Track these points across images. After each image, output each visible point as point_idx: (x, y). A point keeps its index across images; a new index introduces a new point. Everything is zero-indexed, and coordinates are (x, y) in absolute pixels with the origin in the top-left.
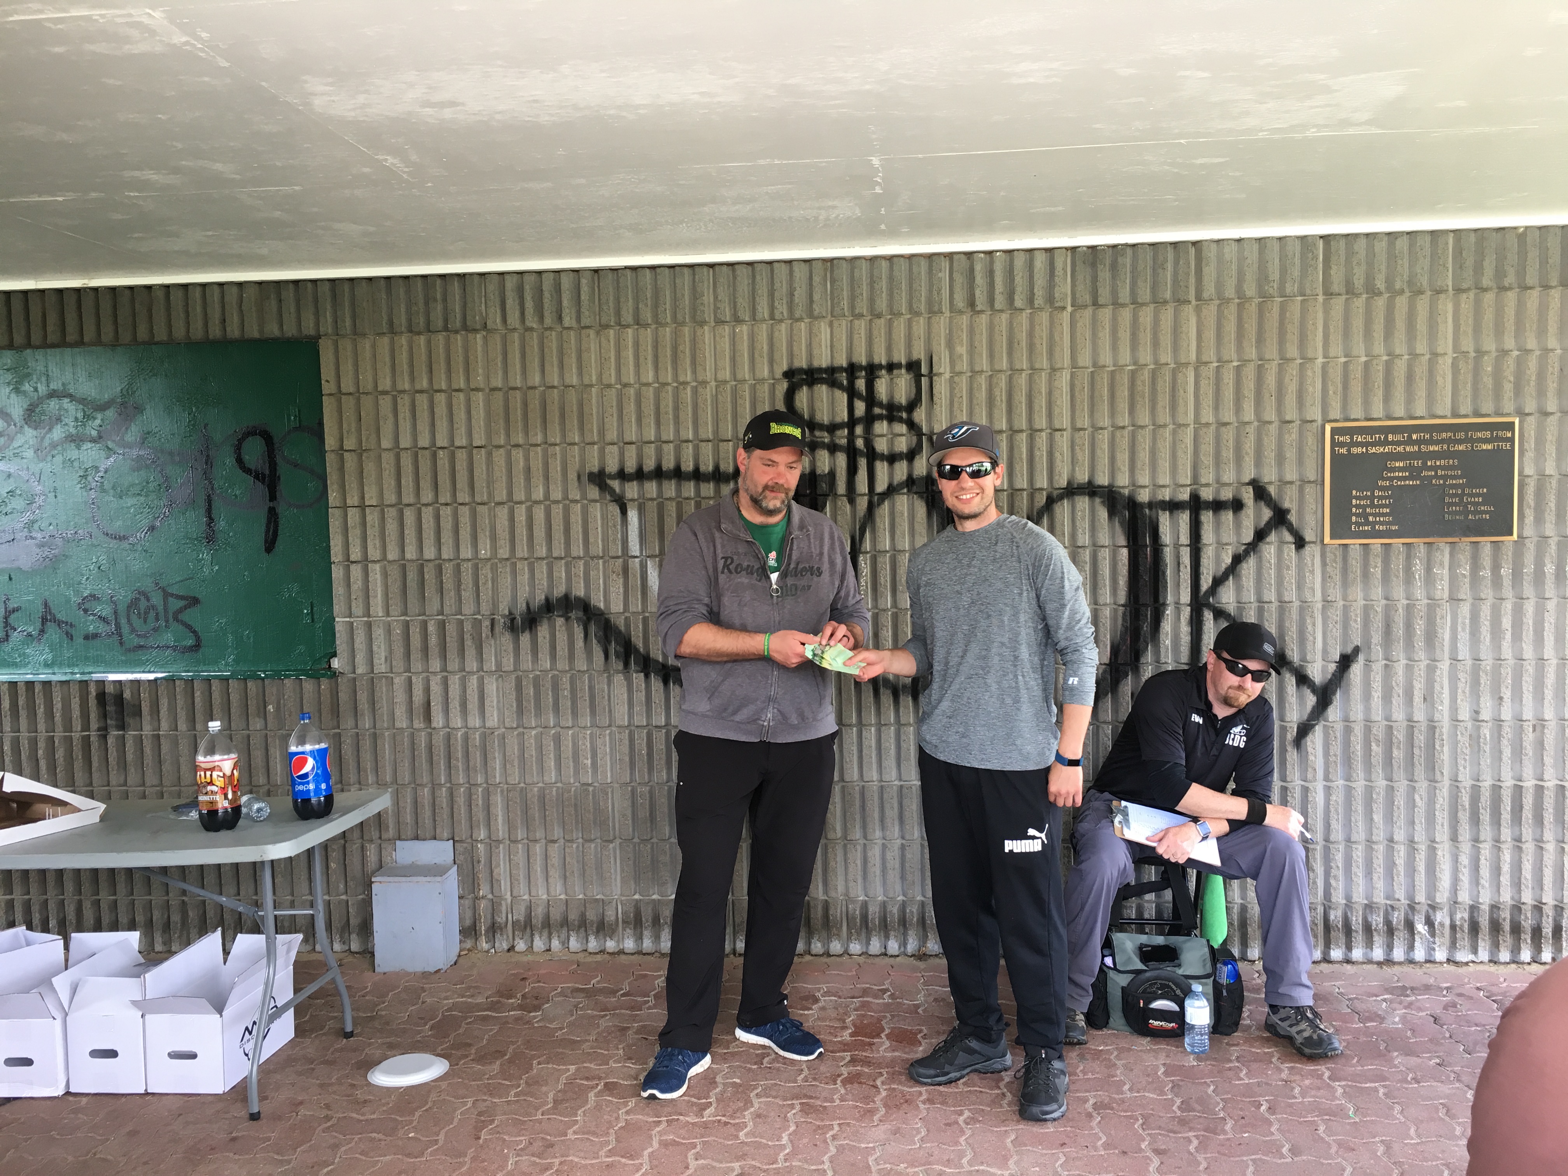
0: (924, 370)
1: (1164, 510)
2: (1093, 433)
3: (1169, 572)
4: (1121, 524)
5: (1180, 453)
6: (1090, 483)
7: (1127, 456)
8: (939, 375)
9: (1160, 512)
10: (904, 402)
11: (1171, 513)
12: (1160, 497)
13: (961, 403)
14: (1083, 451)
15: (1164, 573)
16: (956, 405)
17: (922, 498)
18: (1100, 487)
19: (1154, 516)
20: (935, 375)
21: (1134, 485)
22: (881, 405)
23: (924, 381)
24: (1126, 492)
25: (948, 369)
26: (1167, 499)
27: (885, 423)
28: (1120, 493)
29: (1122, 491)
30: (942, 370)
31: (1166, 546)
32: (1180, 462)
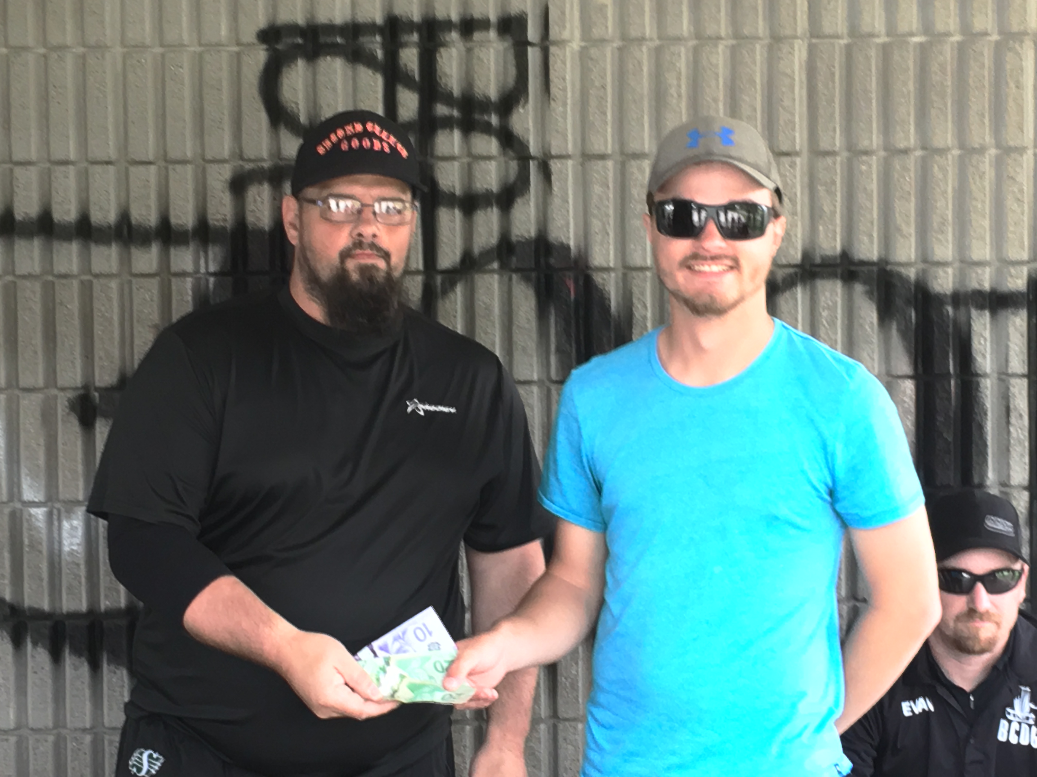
0: (533, 33)
1: (981, 307)
2: (849, 160)
3: (990, 427)
4: (904, 334)
5: (1010, 203)
6: (845, 255)
7: (912, 205)
8: (561, 43)
9: (974, 313)
10: (493, 93)
11: (993, 313)
12: (974, 285)
13: (602, 99)
14: (831, 193)
15: (981, 428)
16: (593, 103)
17: (527, 279)
18: (863, 263)
19: (962, 318)
20: (556, 43)
21: (925, 260)
22: (448, 99)
23: (533, 55)
24: (911, 273)
25: (577, 34)
26: (987, 286)
27: (457, 135)
28: (899, 276)
29: (903, 270)
30: (566, 35)
31: (985, 375)
32: (1011, 218)
